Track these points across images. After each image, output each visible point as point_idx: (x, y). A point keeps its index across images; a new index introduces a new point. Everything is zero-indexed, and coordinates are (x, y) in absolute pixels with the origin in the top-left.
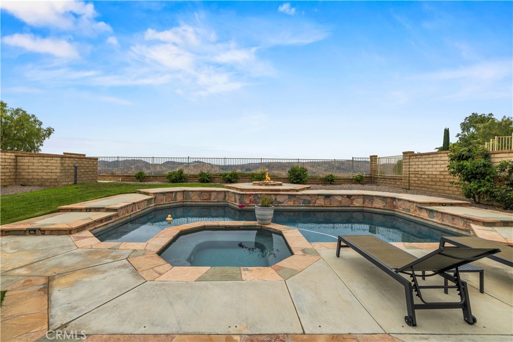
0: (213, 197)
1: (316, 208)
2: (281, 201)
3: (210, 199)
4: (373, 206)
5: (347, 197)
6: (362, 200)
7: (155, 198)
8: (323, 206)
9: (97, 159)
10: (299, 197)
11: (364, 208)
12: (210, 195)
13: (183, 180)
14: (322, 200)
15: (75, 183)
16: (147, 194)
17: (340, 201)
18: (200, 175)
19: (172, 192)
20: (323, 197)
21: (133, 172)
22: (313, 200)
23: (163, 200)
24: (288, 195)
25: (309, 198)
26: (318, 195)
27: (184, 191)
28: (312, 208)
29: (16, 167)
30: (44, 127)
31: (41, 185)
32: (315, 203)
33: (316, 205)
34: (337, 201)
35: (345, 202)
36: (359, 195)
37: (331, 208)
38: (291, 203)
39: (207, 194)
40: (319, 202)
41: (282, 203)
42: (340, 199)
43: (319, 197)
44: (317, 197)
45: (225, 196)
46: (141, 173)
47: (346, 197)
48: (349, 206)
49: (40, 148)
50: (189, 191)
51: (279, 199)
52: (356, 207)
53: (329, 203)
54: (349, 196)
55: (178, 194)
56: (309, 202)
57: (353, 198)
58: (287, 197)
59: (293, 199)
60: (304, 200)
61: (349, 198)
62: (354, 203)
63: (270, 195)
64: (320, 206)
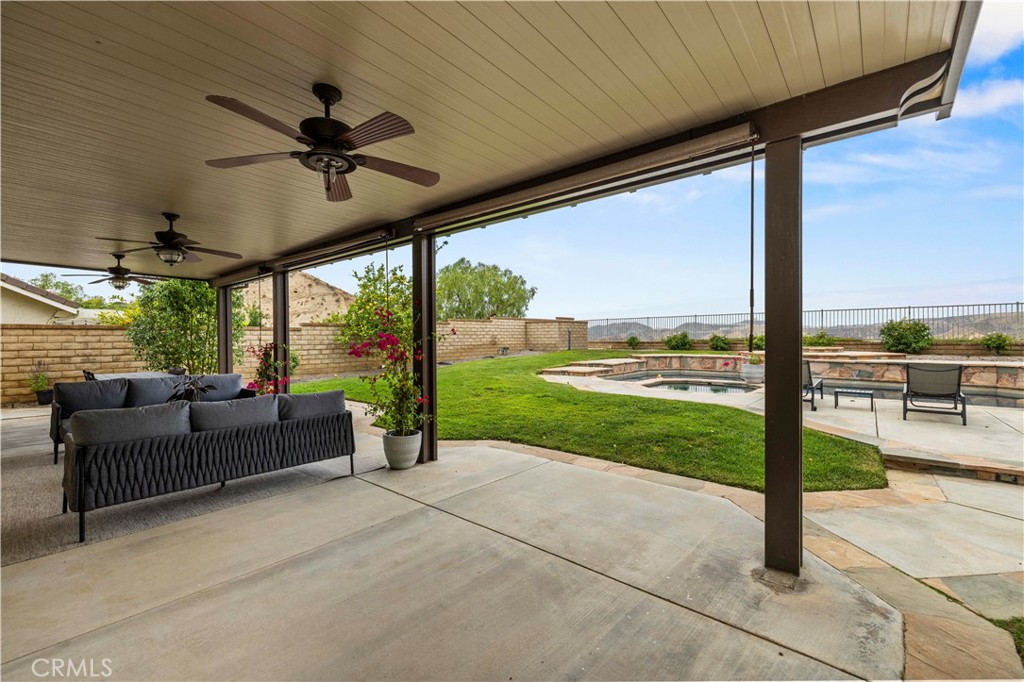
0: (718, 365)
1: (883, 384)
2: (817, 371)
3: (714, 367)
4: (1018, 386)
6: (994, 374)
7: (647, 363)
8: (898, 382)
9: (586, 323)
10: (850, 366)
11: (999, 390)
12: (715, 363)
13: (688, 346)
14: (899, 373)
15: (570, 349)
16: (639, 358)
18: (712, 340)
19: (666, 357)
21: (624, 337)
22: (878, 371)
23: (655, 365)
24: (830, 362)
25: (869, 369)
27: (680, 357)
29: (526, 333)
30: (528, 287)
31: (543, 350)
32: (883, 376)
33: (884, 379)
36: (985, 367)
38: (836, 375)
39: (711, 361)
40: (891, 376)
41: (819, 374)
43: (891, 367)
44: (886, 367)
45: (736, 364)
46: (633, 339)
49: (526, 312)
50: (686, 357)
52: (977, 386)
55: (674, 361)
56: (871, 375)
57: (972, 371)
58: (829, 366)
59: (838, 369)
60: (860, 371)
64: (894, 382)
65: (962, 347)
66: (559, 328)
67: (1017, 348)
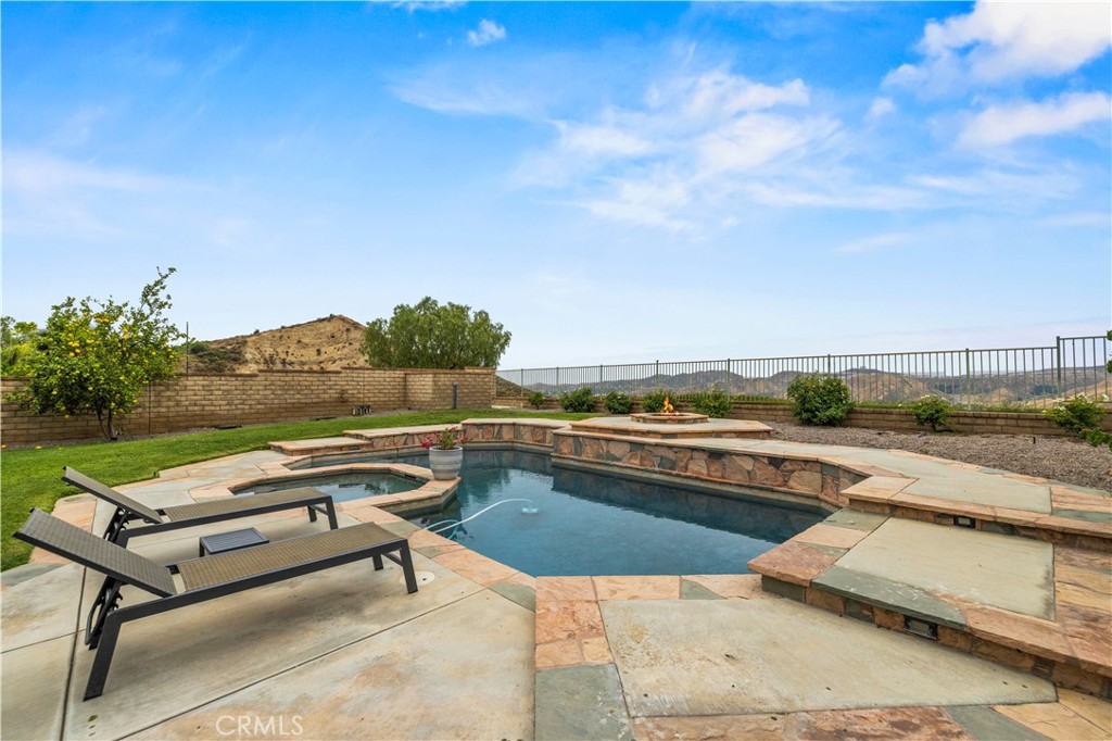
1: (685, 482)
2: (617, 455)
4: (839, 501)
5: (770, 463)
6: (818, 476)
8: (702, 480)
10: (651, 449)
11: (823, 505)
14: (704, 464)
15: (455, 407)
17: (749, 472)
19: (493, 425)
20: (705, 457)
22: (681, 460)
24: (630, 443)
25: (671, 455)
26: (694, 449)
27: (514, 424)
28: (678, 480)
29: (405, 387)
31: (419, 410)
32: (686, 468)
33: (687, 474)
34: (741, 470)
35: (765, 475)
36: (806, 461)
37: (725, 488)
38: (637, 463)
40: (696, 468)
41: (619, 460)
42: (748, 465)
43: (696, 454)
44: (689, 454)
46: (537, 396)
47: (766, 461)
48: (773, 491)
51: (616, 450)
52: (797, 495)
53: (719, 474)
54: (776, 461)
55: (505, 429)
56: (672, 465)
57: (790, 467)
58: (627, 447)
59: (639, 453)
60: (662, 457)
61: (777, 467)
62: (791, 483)
63: (598, 439)
64: (697, 479)
65: (894, 417)
66: (434, 381)
67: (967, 421)
